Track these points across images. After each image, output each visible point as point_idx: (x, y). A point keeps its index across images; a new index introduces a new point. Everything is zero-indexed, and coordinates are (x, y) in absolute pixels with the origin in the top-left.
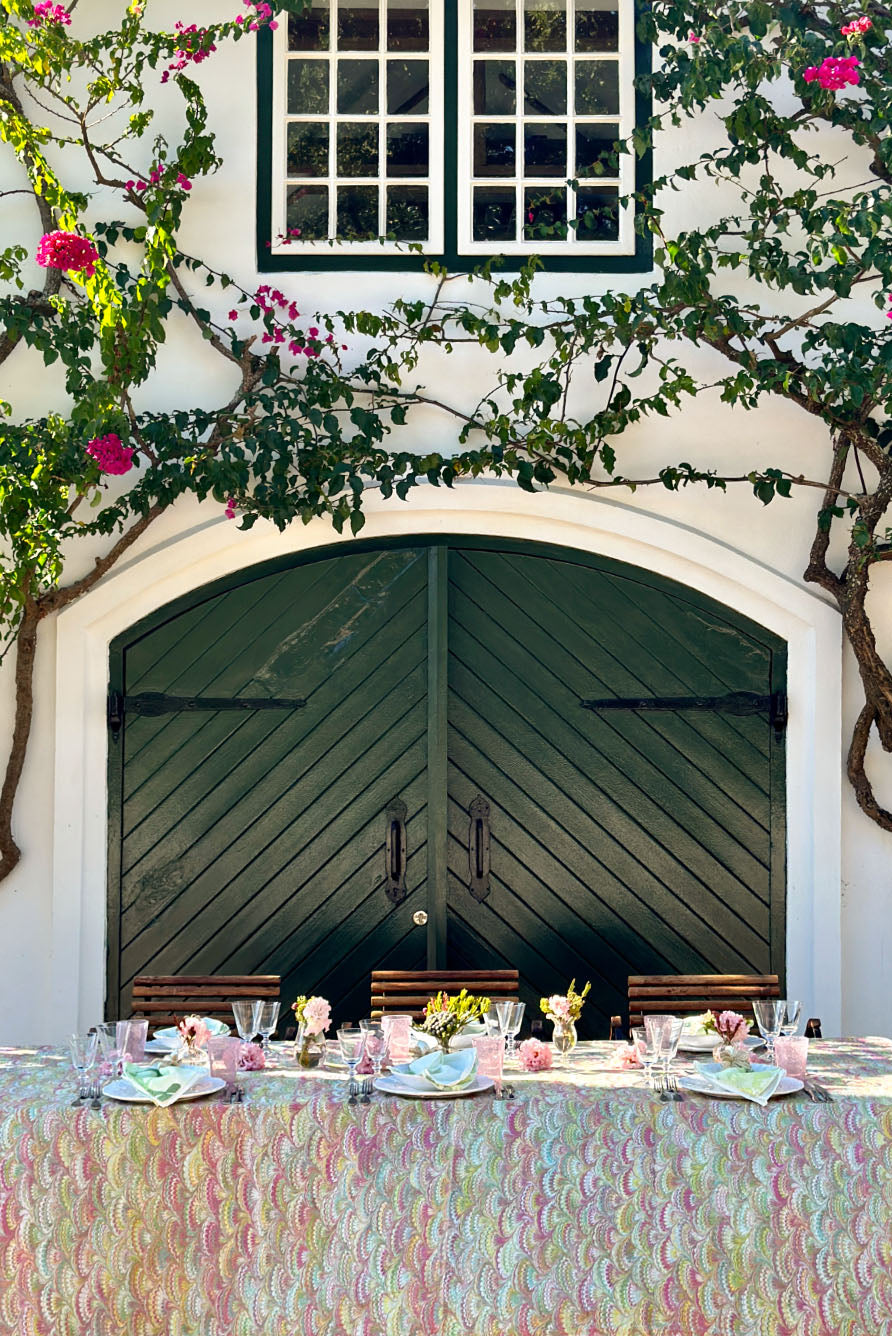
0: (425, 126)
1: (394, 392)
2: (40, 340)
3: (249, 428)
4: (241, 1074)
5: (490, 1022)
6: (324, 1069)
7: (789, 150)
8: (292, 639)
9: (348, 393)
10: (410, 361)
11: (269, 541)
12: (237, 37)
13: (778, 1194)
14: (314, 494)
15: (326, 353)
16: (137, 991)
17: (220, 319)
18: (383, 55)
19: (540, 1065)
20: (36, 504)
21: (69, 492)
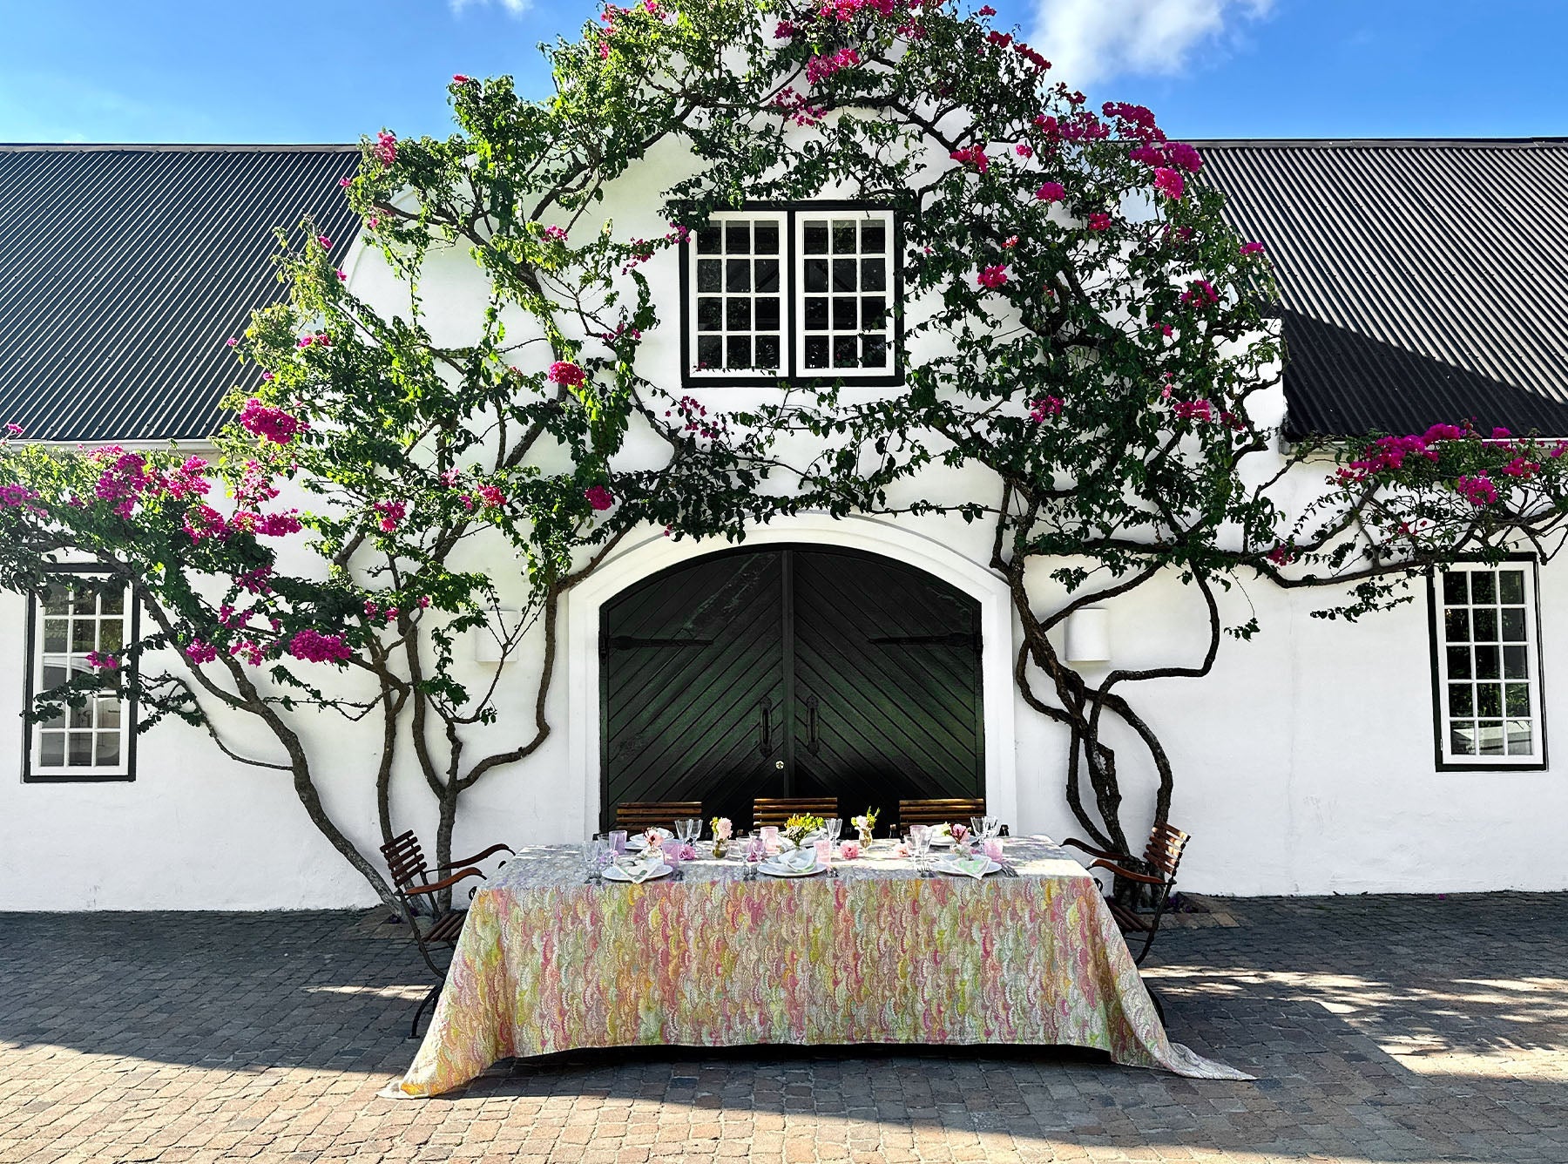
0: (778, 299)
1: (761, 459)
2: (554, 429)
3: (677, 481)
4: (682, 863)
5: (823, 830)
6: (729, 859)
7: (979, 312)
8: (705, 605)
9: (735, 460)
10: (770, 441)
11: (690, 548)
12: (666, 247)
13: (985, 950)
14: (717, 519)
15: (722, 437)
16: (619, 811)
17: (660, 416)
18: (752, 257)
19: (851, 855)
20: (556, 527)
21: (574, 520)
